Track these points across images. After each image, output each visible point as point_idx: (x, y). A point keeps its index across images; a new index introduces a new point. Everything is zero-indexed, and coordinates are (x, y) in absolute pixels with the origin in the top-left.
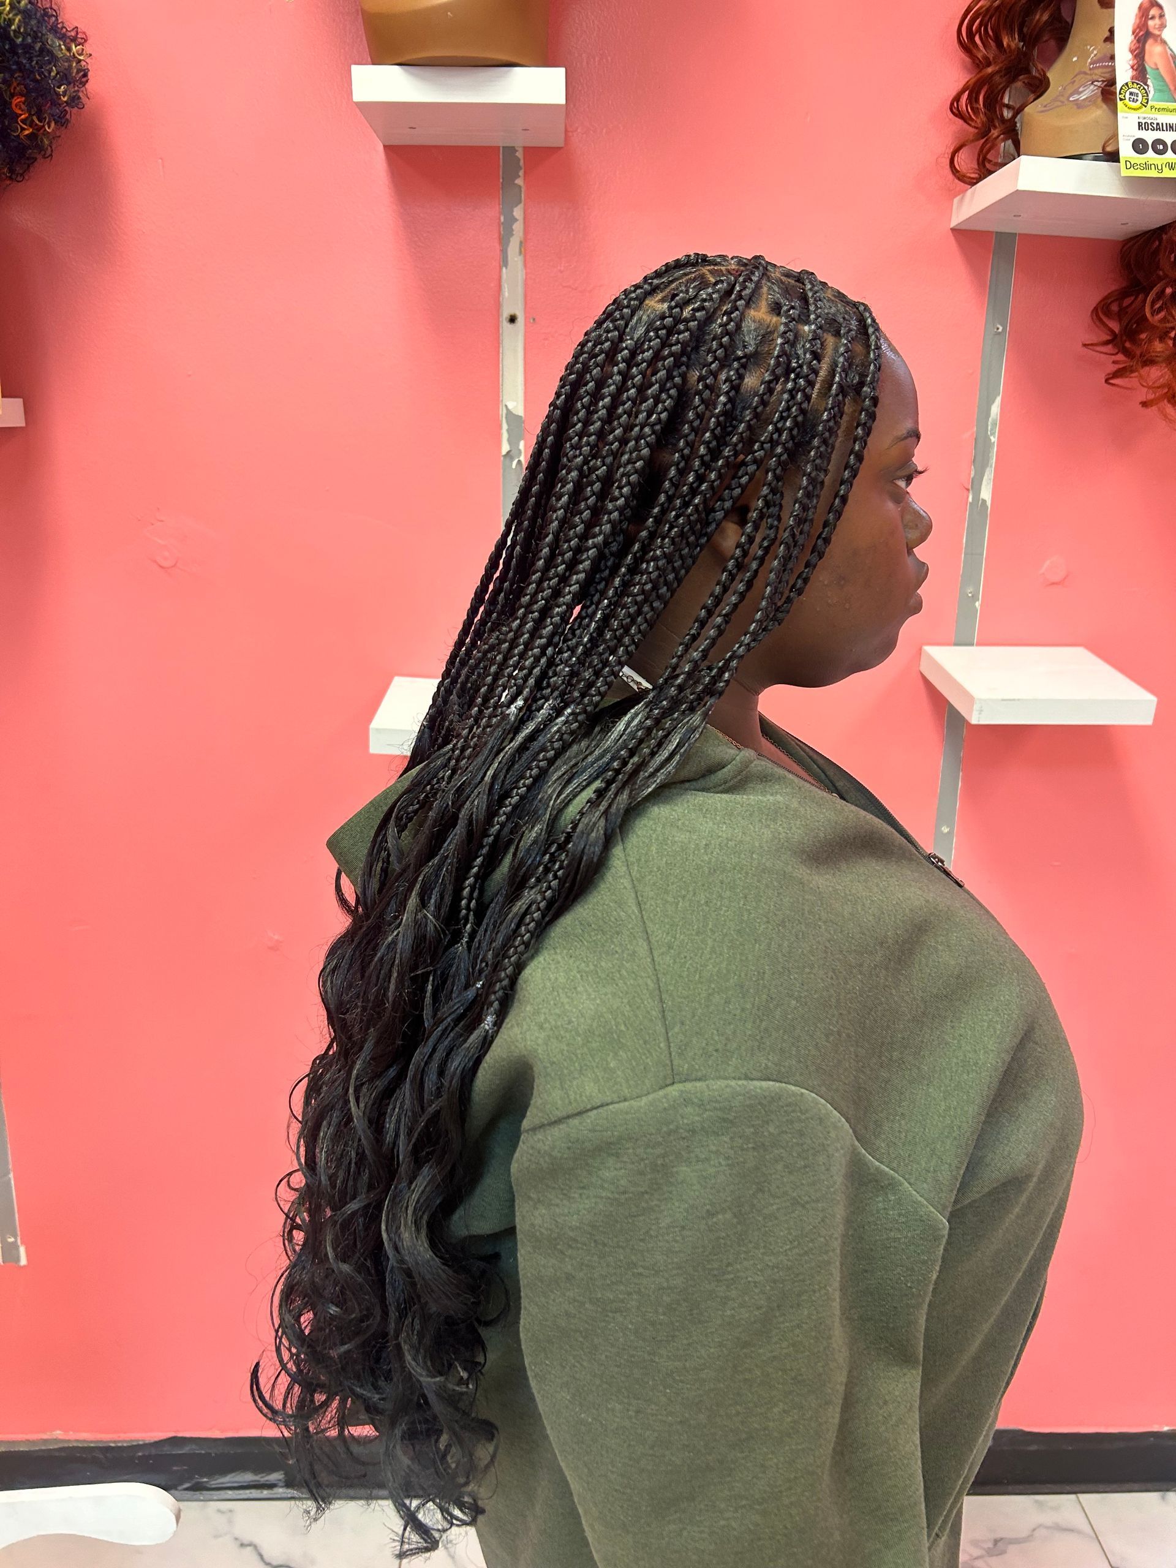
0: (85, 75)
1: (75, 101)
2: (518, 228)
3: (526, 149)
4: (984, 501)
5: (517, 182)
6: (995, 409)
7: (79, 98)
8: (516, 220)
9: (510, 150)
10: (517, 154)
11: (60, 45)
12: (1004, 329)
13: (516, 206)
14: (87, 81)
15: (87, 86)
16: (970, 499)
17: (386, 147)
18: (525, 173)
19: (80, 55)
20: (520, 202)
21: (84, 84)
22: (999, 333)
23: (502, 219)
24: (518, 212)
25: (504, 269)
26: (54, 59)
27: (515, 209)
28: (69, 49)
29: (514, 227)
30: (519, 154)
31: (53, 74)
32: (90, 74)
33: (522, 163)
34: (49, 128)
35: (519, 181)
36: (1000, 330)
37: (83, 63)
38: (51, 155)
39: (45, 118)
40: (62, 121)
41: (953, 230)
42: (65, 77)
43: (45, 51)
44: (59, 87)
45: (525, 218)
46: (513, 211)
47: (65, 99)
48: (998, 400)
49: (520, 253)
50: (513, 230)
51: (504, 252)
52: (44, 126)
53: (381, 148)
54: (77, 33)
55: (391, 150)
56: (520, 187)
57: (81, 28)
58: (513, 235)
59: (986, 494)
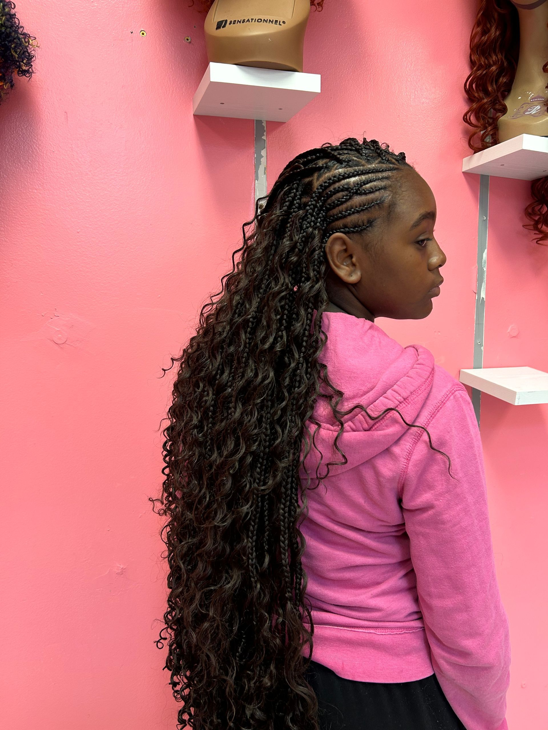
2: (263, 160)
3: (267, 121)
4: (483, 298)
5: (263, 138)
6: (485, 255)
8: (263, 157)
9: (259, 122)
10: (263, 124)
12: (487, 218)
13: (263, 150)
16: (477, 298)
18: (267, 133)
20: (265, 148)
22: (484, 220)
23: (256, 156)
24: (263, 153)
25: (256, 182)
29: (261, 160)
30: (264, 124)
33: (265, 129)
36: (485, 219)
41: (464, 173)
45: (267, 156)
46: (261, 152)
48: (486, 251)
49: (265, 173)
50: (261, 162)
51: (256, 172)
52: (3, 85)
53: (192, 116)
55: (197, 118)
56: (264, 140)
58: (261, 164)
59: (483, 295)
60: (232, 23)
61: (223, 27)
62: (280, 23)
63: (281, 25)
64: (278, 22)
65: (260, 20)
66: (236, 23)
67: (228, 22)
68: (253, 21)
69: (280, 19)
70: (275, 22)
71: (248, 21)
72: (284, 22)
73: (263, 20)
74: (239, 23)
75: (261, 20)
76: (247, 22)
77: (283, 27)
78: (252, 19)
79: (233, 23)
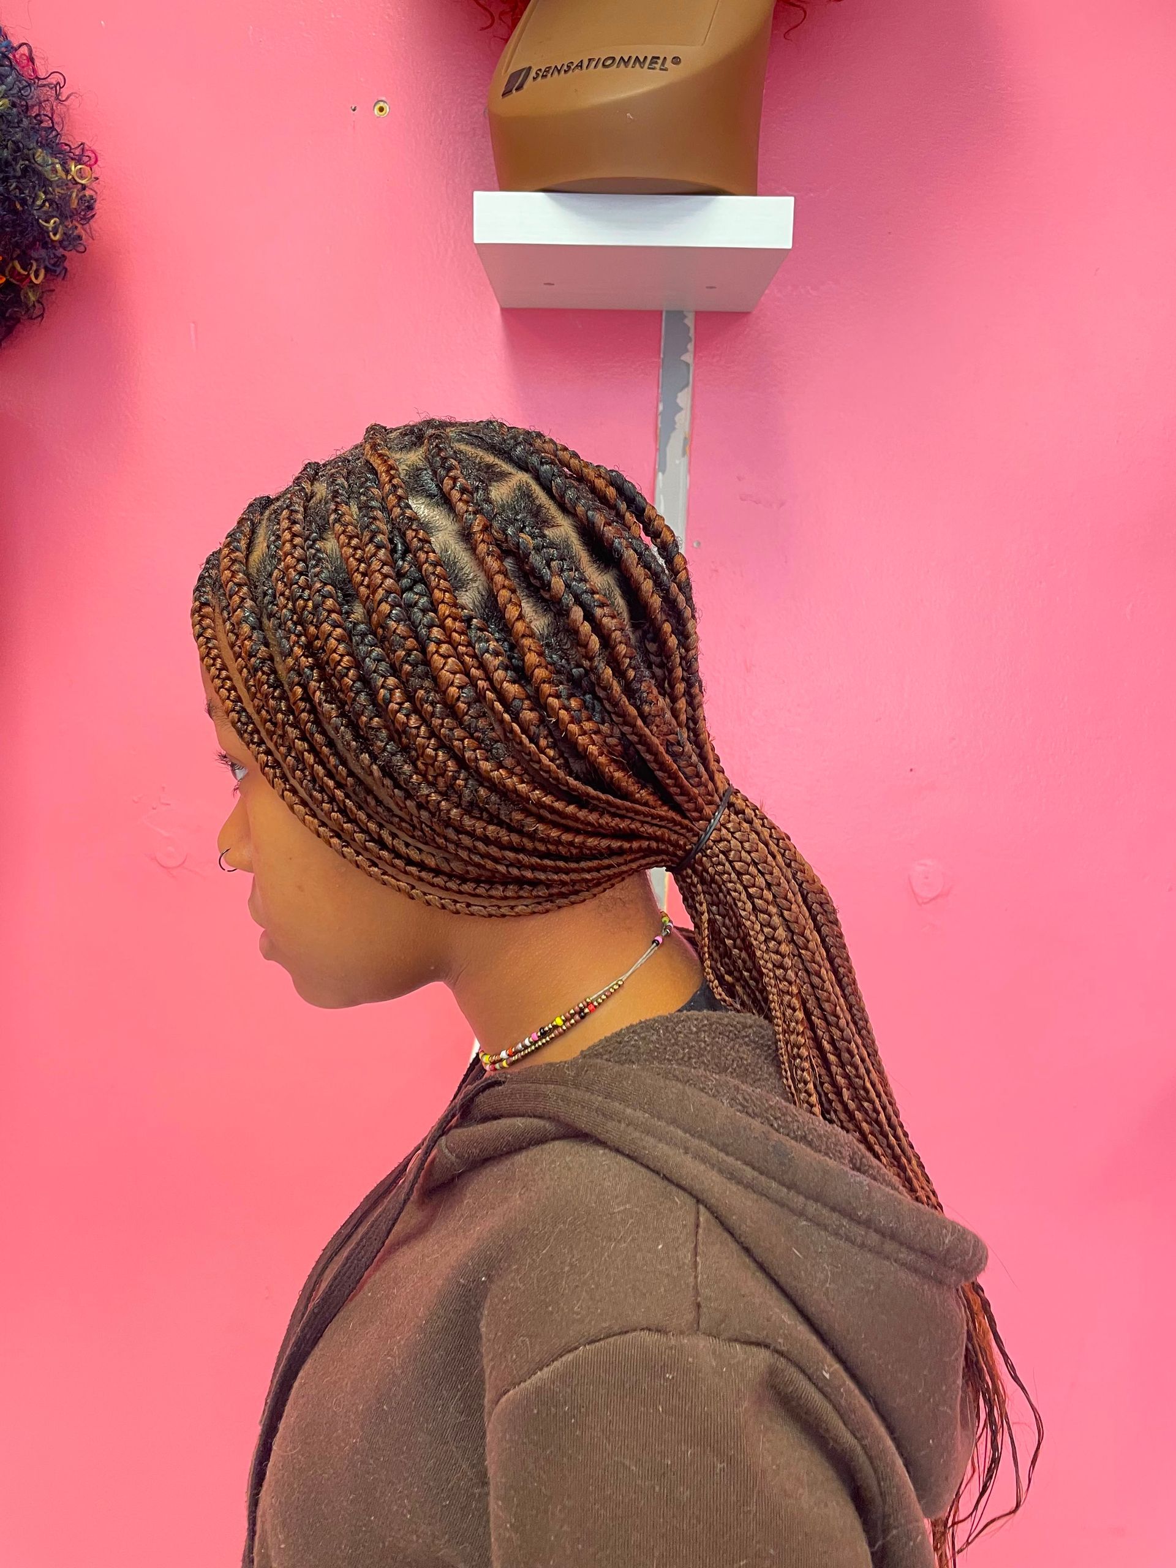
0: (90, 208)
1: (72, 241)
2: (683, 420)
3: (700, 315)
5: (683, 358)
7: (79, 237)
8: (681, 409)
9: (680, 315)
10: (686, 321)
11: (53, 164)
13: (681, 390)
14: (93, 216)
15: (91, 222)
17: (504, 311)
18: (695, 346)
19: (82, 178)
20: (687, 385)
21: (87, 219)
23: (661, 407)
24: (684, 399)
25: (660, 475)
26: (45, 183)
27: (680, 395)
28: (67, 172)
29: (677, 418)
30: (689, 322)
31: (39, 203)
32: (97, 206)
33: (692, 333)
34: (37, 277)
35: (688, 358)
37: (88, 193)
38: (42, 315)
39: (32, 264)
40: (56, 270)
42: (60, 208)
43: (30, 170)
44: (47, 221)
45: (693, 407)
46: (676, 397)
47: (58, 237)
49: (684, 454)
50: (675, 423)
51: (661, 452)
52: (29, 275)
53: (497, 312)
54: (83, 150)
55: (510, 314)
56: (688, 365)
57: (88, 144)
58: (674, 429)
60: (541, 74)
61: (517, 90)
62: (663, 64)
63: (666, 70)
64: (660, 62)
65: (609, 62)
66: (549, 75)
67: (533, 74)
68: (594, 63)
69: (667, 51)
70: (651, 63)
71: (580, 66)
72: (676, 60)
73: (618, 59)
74: (556, 73)
75: (614, 59)
76: (577, 71)
77: (674, 74)
78: (590, 60)
79: (543, 76)
